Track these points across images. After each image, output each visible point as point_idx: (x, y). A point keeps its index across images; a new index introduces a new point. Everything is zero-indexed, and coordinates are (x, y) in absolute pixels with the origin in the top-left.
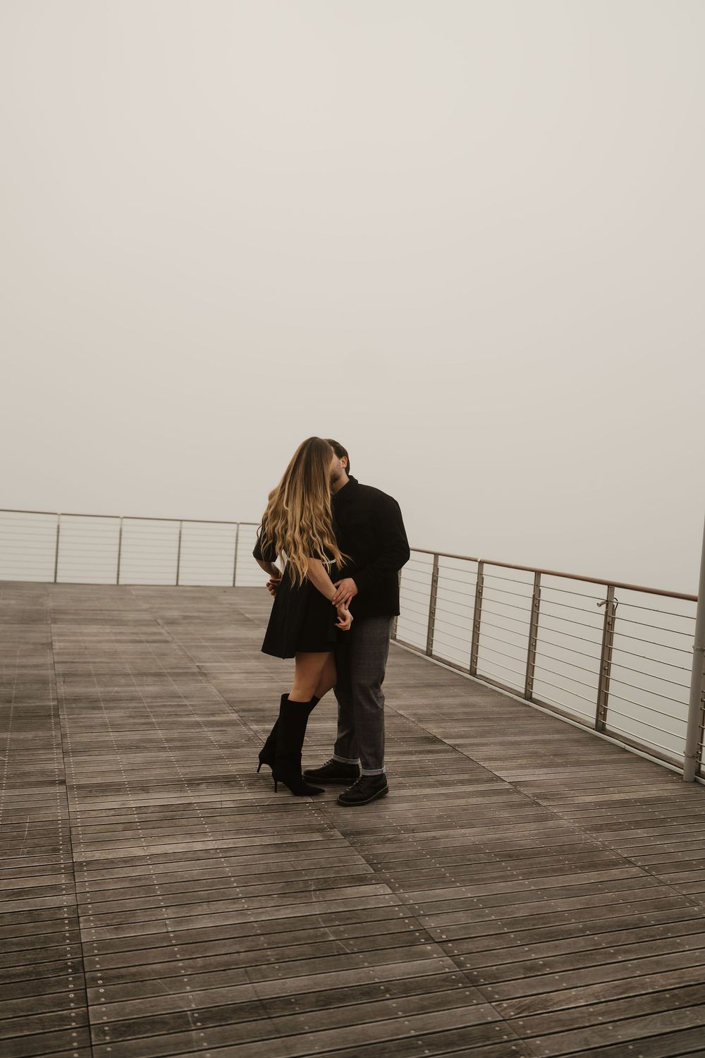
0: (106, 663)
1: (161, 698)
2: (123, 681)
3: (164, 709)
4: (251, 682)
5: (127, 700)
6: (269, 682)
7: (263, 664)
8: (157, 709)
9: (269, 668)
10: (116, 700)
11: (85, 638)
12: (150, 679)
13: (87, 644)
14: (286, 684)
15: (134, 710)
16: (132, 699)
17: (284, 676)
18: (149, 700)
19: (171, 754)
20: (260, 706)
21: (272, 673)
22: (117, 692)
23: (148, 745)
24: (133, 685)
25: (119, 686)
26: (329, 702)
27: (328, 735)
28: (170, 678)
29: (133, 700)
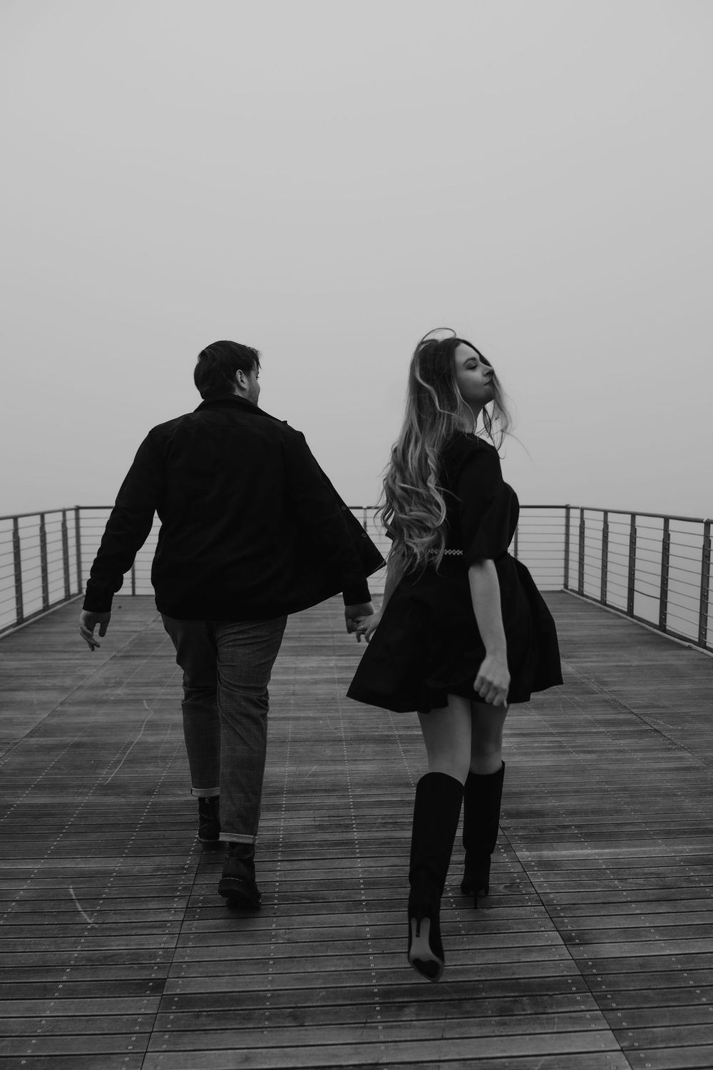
0: (314, 719)
1: (378, 786)
2: (328, 752)
3: (377, 811)
4: (526, 754)
5: (325, 791)
6: (554, 753)
7: (547, 718)
8: (366, 811)
9: (556, 725)
10: (308, 791)
11: (298, 677)
12: (370, 748)
13: (297, 687)
14: (582, 756)
15: (332, 812)
16: (332, 789)
17: (580, 741)
18: (358, 791)
19: (366, 919)
20: (537, 806)
21: (560, 734)
22: (314, 775)
23: (331, 895)
24: (342, 761)
25: (320, 762)
26: (656, 796)
27: (658, 875)
28: (401, 747)
29: (334, 790)
